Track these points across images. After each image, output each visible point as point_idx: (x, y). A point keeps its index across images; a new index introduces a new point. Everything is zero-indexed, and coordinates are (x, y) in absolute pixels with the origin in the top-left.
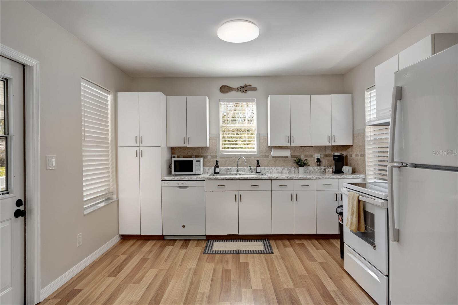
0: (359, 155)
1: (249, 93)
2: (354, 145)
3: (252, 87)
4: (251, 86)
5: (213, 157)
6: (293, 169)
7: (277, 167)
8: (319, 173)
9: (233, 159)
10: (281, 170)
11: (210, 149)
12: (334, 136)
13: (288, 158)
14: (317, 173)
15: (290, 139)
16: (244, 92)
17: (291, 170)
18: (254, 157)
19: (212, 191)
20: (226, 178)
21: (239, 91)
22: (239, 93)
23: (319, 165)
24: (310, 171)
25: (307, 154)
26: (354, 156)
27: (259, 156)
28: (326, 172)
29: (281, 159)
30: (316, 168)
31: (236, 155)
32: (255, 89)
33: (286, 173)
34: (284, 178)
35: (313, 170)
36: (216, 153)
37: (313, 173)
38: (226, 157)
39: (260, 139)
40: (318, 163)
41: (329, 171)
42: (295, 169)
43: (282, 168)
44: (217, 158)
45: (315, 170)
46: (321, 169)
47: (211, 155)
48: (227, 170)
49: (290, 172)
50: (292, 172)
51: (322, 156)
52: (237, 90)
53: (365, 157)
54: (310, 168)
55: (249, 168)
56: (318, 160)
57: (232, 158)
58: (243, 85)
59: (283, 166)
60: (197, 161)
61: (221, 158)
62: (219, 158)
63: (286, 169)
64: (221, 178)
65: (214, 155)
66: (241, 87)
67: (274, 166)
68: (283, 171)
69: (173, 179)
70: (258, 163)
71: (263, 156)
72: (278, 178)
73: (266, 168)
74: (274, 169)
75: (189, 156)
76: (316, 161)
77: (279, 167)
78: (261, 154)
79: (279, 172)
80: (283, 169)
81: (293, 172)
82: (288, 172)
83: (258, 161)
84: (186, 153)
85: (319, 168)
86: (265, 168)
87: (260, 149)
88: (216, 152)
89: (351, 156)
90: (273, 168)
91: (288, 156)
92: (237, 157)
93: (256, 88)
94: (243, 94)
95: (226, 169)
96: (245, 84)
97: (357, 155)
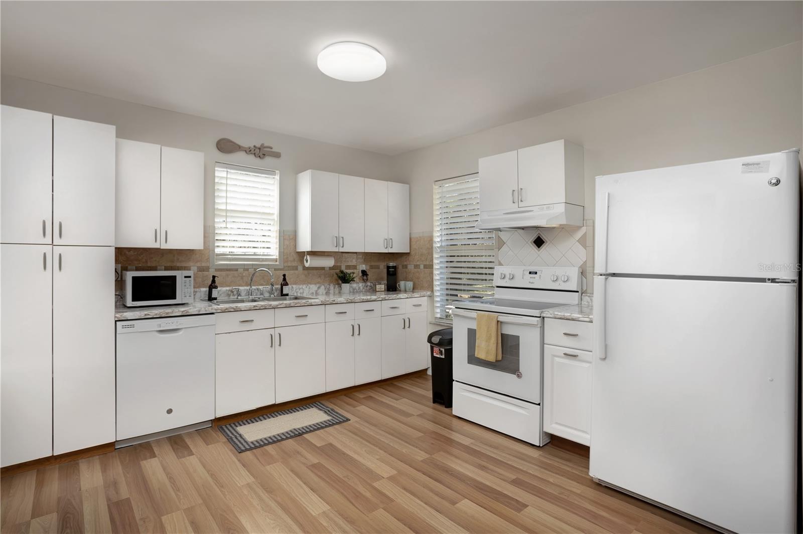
0: (422, 267)
1: (268, 160)
2: (413, 253)
3: (273, 150)
4: (271, 148)
5: (201, 269)
6: (332, 287)
7: (310, 285)
8: (365, 291)
9: (241, 273)
10: (316, 289)
11: (196, 255)
12: (391, 239)
13: (324, 269)
14: (362, 291)
15: (338, 240)
16: (260, 156)
17: (329, 290)
18: (275, 270)
19: (229, 333)
20: (254, 306)
21: (251, 153)
22: (252, 157)
23: (365, 281)
24: (354, 290)
25: (350, 264)
26: (411, 267)
27: (283, 267)
28: (377, 290)
29: (315, 272)
30: (361, 285)
31: (244, 265)
32: (277, 155)
33: (323, 295)
34: (342, 302)
35: (357, 288)
36: (207, 261)
37: (357, 292)
38: (227, 269)
39: (284, 239)
40: (365, 278)
41: (380, 289)
42: (334, 288)
43: (318, 286)
44: (210, 270)
45: (359, 288)
46: (367, 287)
47: (199, 264)
48: (230, 293)
49: (327, 293)
50: (330, 292)
51: (368, 268)
52: (248, 151)
53: (432, 268)
54: (354, 285)
55: (270, 287)
56: (364, 273)
57: (237, 270)
58: (258, 145)
59: (318, 283)
60: (185, 277)
61: (217, 270)
62: (214, 270)
63: (323, 287)
64: (245, 306)
65: (204, 264)
66: (254, 146)
67: (304, 284)
68: (318, 291)
69: (146, 315)
70: (284, 279)
71: (289, 266)
72: (334, 303)
73: (294, 286)
74: (306, 287)
75: (150, 267)
76: (361, 274)
77: (313, 284)
78: (286, 264)
79: (313, 293)
80: (319, 288)
81: (332, 291)
82: (325, 292)
83: (284, 275)
84: (144, 260)
85: (364, 284)
86: (293, 288)
87: (284, 256)
88: (207, 259)
89: (406, 267)
90: (304, 287)
91: (324, 268)
92: (246, 269)
93: (280, 153)
94: (258, 160)
95: (227, 290)
96: (262, 145)
97: (417, 266)
